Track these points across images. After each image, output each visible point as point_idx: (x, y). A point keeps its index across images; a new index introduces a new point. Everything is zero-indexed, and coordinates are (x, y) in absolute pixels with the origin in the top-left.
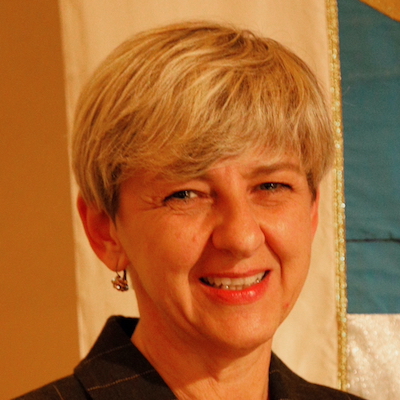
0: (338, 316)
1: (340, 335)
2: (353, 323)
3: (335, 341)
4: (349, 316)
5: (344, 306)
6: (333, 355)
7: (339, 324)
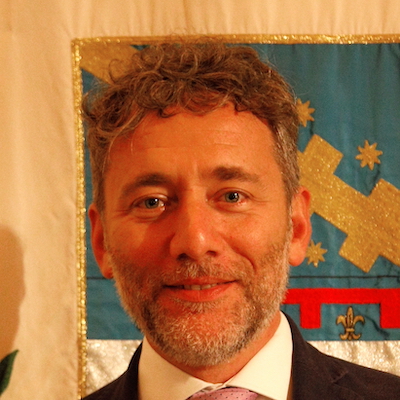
0: (80, 341)
1: (80, 357)
2: (92, 347)
3: (75, 362)
4: (89, 341)
5: (84, 332)
6: (74, 374)
7: (80, 347)
